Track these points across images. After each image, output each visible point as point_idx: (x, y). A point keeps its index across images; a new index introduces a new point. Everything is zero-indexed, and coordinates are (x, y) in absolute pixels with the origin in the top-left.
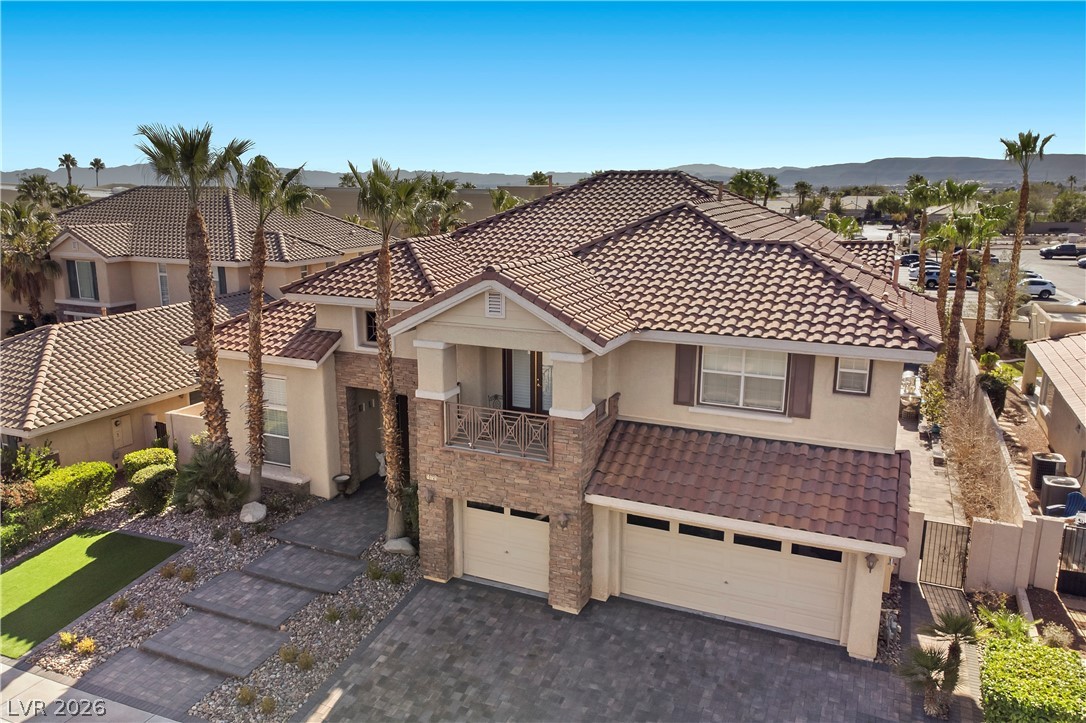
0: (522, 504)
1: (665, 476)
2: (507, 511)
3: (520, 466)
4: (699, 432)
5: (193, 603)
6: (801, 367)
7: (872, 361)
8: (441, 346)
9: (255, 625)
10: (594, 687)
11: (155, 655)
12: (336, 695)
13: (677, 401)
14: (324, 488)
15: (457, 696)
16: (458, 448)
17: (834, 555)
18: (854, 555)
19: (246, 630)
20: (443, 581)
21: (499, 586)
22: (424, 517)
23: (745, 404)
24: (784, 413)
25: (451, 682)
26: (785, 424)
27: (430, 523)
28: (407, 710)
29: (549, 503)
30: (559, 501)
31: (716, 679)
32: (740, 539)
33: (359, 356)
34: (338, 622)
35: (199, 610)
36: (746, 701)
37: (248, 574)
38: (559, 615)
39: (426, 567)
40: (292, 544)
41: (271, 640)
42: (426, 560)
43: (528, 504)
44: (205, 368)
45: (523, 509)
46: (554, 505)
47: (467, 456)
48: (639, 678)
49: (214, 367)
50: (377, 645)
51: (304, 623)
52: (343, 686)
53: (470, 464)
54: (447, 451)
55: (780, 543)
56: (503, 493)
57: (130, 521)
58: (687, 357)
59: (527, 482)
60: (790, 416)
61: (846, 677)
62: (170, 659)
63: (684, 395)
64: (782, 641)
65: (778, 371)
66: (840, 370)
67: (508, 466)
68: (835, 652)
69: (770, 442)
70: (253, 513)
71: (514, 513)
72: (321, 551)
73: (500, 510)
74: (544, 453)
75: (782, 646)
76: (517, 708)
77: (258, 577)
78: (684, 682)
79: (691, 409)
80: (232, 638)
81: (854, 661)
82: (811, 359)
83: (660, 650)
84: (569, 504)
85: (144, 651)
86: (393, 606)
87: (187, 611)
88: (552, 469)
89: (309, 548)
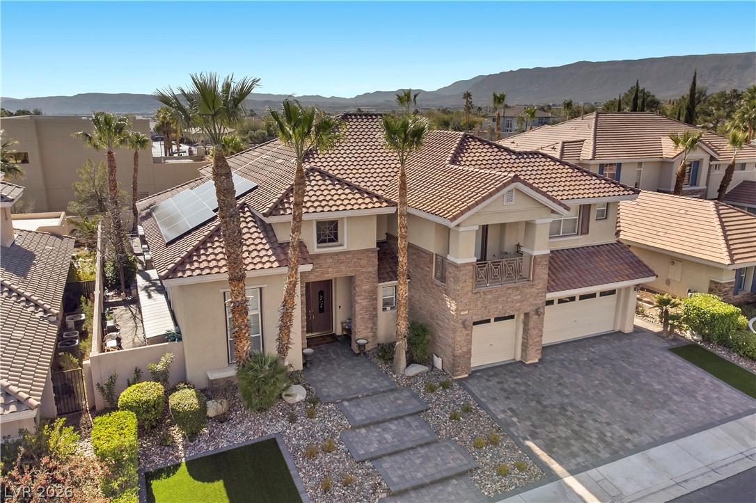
3: (517, 288)
5: (364, 457)
6: (585, 211)
8: (477, 228)
11: (405, 492)
12: (530, 443)
15: (569, 413)
16: (481, 289)
17: (612, 292)
20: (467, 375)
22: (458, 339)
23: (562, 233)
24: (577, 234)
25: (557, 410)
26: (579, 239)
28: (565, 430)
30: (536, 302)
33: (318, 256)
34: (461, 418)
37: (360, 427)
40: (343, 400)
42: (459, 367)
46: (532, 305)
47: (487, 292)
51: (446, 429)
52: (525, 439)
53: (489, 297)
54: (476, 292)
55: (595, 294)
60: (581, 234)
65: (575, 214)
67: (510, 291)
70: (297, 394)
71: (497, 319)
73: (488, 321)
76: (594, 404)
77: (365, 426)
80: (426, 458)
81: (627, 334)
84: (540, 302)
85: (393, 495)
86: (469, 397)
87: (367, 464)
88: (534, 285)
89: (357, 397)
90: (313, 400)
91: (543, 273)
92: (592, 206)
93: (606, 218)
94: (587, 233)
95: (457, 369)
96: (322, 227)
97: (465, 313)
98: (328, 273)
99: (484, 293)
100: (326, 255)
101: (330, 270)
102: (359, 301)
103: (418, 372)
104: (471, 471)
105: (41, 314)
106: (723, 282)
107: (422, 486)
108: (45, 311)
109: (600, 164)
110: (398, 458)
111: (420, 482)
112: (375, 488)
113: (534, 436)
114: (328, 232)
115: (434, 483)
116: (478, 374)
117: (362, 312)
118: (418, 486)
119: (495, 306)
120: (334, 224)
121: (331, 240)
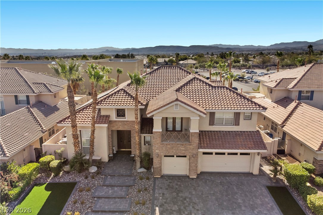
0: (183, 154)
1: (214, 142)
2: (175, 156)
3: (182, 145)
4: (216, 131)
5: (96, 196)
6: (237, 115)
7: (251, 113)
9: (119, 198)
10: (212, 192)
11: (98, 212)
12: (157, 209)
13: (210, 125)
14: (106, 159)
15: (185, 201)
16: (165, 143)
17: (248, 154)
18: (255, 153)
19: (117, 200)
20: (160, 177)
21: (174, 175)
22: (155, 161)
23: (225, 124)
24: (233, 125)
25: (181, 199)
26: (235, 127)
27: (156, 163)
28: (176, 207)
29: (190, 153)
30: (193, 152)
31: (234, 185)
32: (229, 154)
33: (116, 121)
34: (141, 192)
35: (99, 198)
36: (243, 188)
37: (105, 186)
38: (193, 179)
39: (155, 174)
40: (109, 175)
41: (127, 201)
42: (155, 172)
43: (184, 154)
44: (75, 130)
45: (183, 155)
46: (191, 153)
47: (168, 144)
48: (220, 188)
49: (77, 130)
50: (157, 195)
51: (132, 194)
52: (157, 206)
53: (169, 146)
54: (162, 144)
55: (237, 153)
56: (178, 152)
57: (50, 179)
58: (212, 115)
59: (184, 148)
60: (235, 125)
61: (256, 178)
62: (102, 211)
63: (212, 123)
64: (240, 174)
65: (231, 116)
66: (245, 115)
67: (179, 145)
68: (250, 174)
69: (232, 132)
70: (93, 169)
71: (177, 156)
72: (119, 176)
73: (173, 156)
74: (188, 141)
75: (240, 175)
76: (200, 201)
77: (107, 186)
78: (229, 187)
79: (213, 126)
80: (116, 202)
82: (239, 113)
83: (219, 181)
84: (195, 152)
85: (93, 211)
86: (152, 185)
87: (96, 199)
88: (191, 144)
89: (115, 176)
90: (98, 173)
91: (195, 140)
92: (241, 113)
93: (251, 119)
94: (239, 125)
95: (155, 173)
96: (119, 111)
97: (157, 151)
98: (120, 128)
99: (166, 145)
100: (119, 121)
101: (121, 127)
102: (133, 140)
103: (142, 171)
104: (126, 211)
105: (41, 129)
106: (318, 159)
107: (105, 212)
108: (42, 128)
109: (299, 91)
110: (107, 200)
111: (105, 210)
112: (90, 207)
113: (161, 206)
114: (121, 113)
115: (110, 212)
116: (165, 177)
117: (134, 144)
118: (104, 211)
119: (172, 151)
120: (123, 110)
121: (122, 116)
